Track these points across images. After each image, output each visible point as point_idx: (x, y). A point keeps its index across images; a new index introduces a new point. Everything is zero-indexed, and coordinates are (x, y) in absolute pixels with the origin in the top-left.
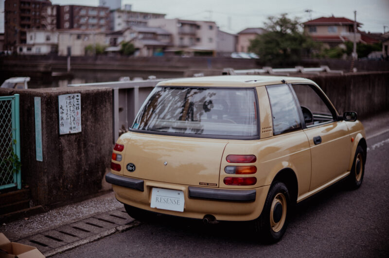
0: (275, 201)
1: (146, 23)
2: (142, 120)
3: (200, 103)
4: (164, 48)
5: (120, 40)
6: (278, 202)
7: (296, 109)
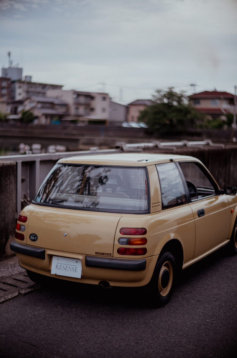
0: (163, 269)
1: (44, 93)
2: (45, 191)
3: (97, 178)
4: (61, 117)
5: (20, 109)
6: (166, 270)
7: (181, 182)
